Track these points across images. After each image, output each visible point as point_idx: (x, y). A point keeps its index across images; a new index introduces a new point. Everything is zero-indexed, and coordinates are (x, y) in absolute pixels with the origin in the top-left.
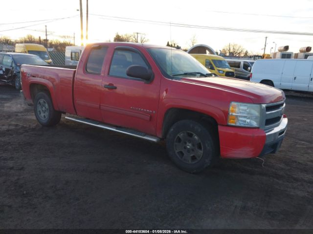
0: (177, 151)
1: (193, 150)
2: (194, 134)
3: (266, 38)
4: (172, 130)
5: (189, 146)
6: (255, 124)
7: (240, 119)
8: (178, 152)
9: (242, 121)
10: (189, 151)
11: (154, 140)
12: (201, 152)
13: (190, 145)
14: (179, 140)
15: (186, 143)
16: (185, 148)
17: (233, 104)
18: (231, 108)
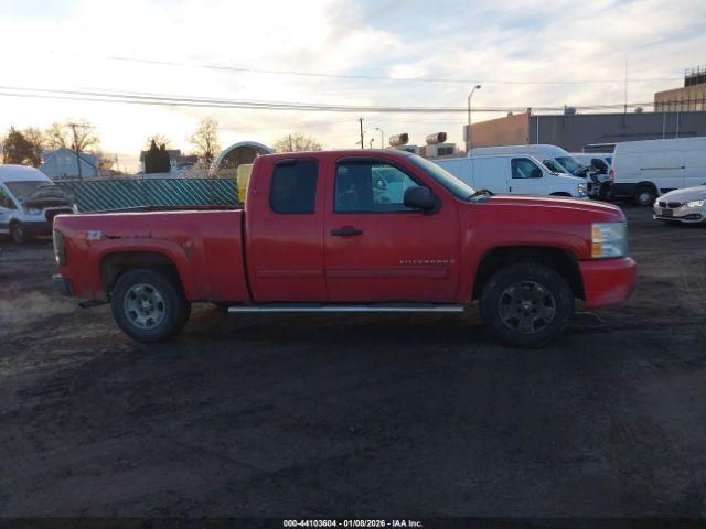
0: (504, 320)
1: (534, 311)
2: (536, 285)
3: (361, 120)
4: (493, 285)
5: (527, 305)
6: (617, 252)
7: (604, 247)
8: (508, 321)
9: (605, 249)
10: (526, 314)
11: (460, 309)
12: (551, 310)
13: (529, 303)
14: (507, 299)
15: (520, 302)
16: (519, 310)
17: (595, 226)
18: (594, 234)
